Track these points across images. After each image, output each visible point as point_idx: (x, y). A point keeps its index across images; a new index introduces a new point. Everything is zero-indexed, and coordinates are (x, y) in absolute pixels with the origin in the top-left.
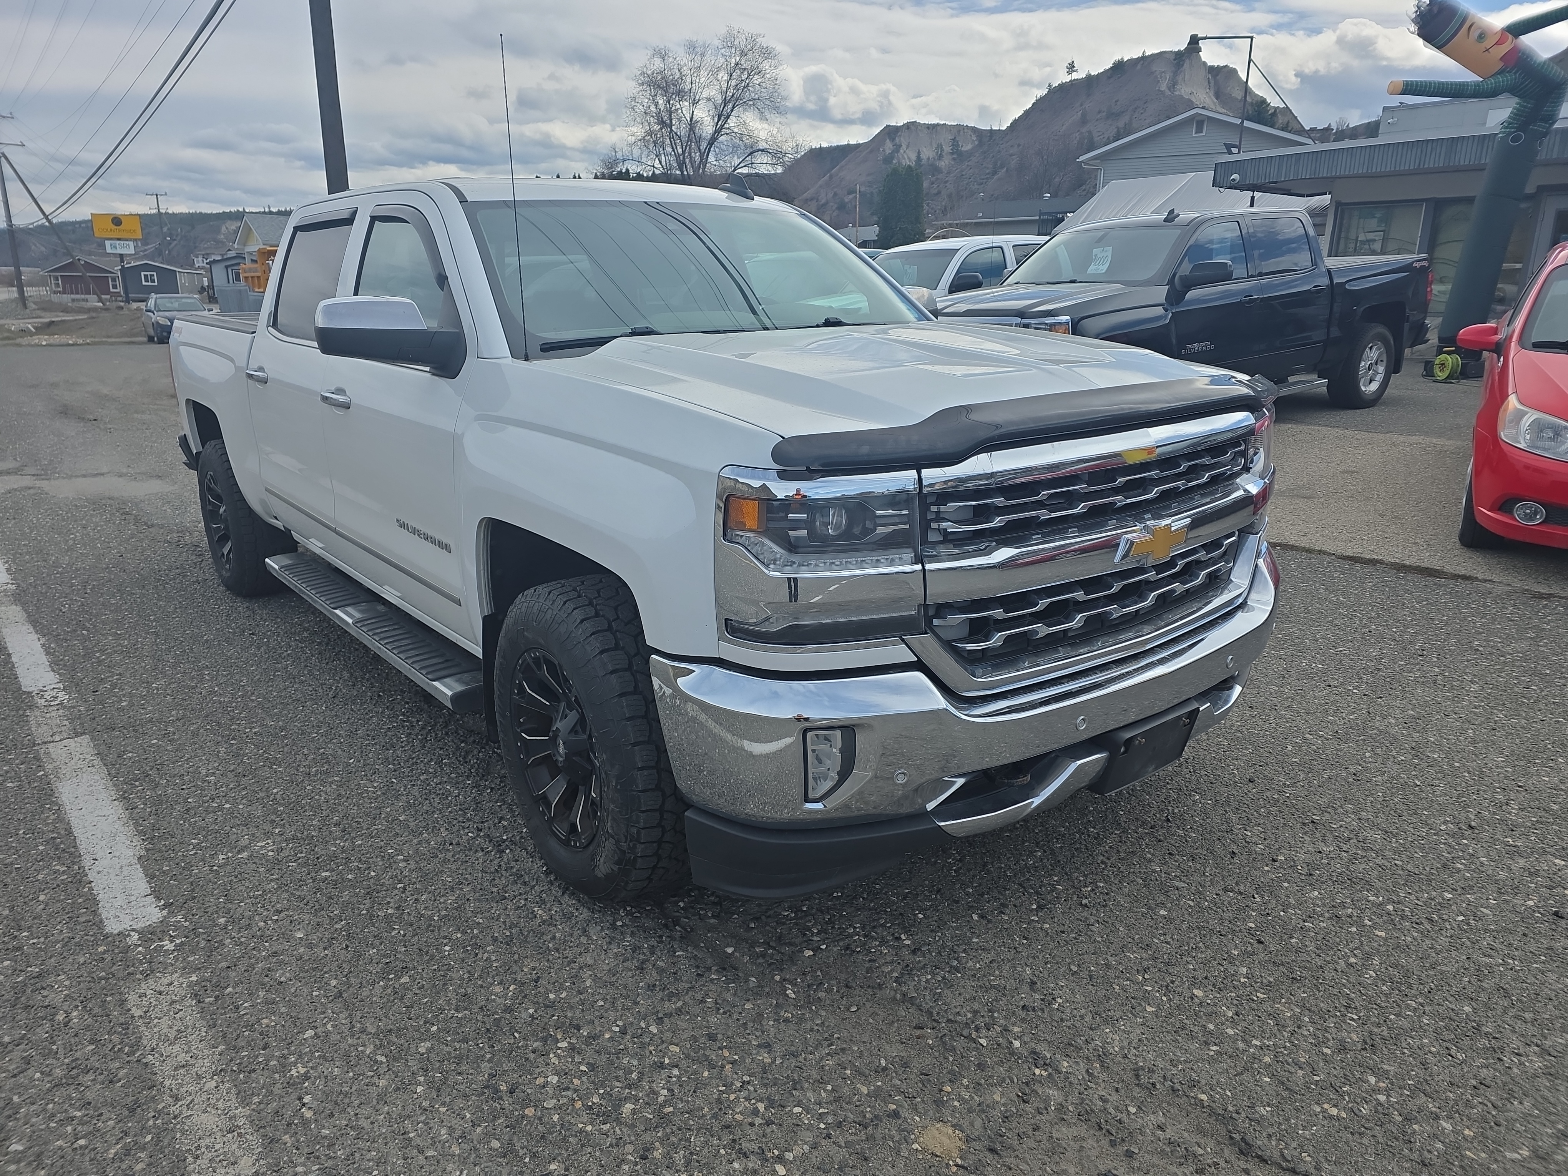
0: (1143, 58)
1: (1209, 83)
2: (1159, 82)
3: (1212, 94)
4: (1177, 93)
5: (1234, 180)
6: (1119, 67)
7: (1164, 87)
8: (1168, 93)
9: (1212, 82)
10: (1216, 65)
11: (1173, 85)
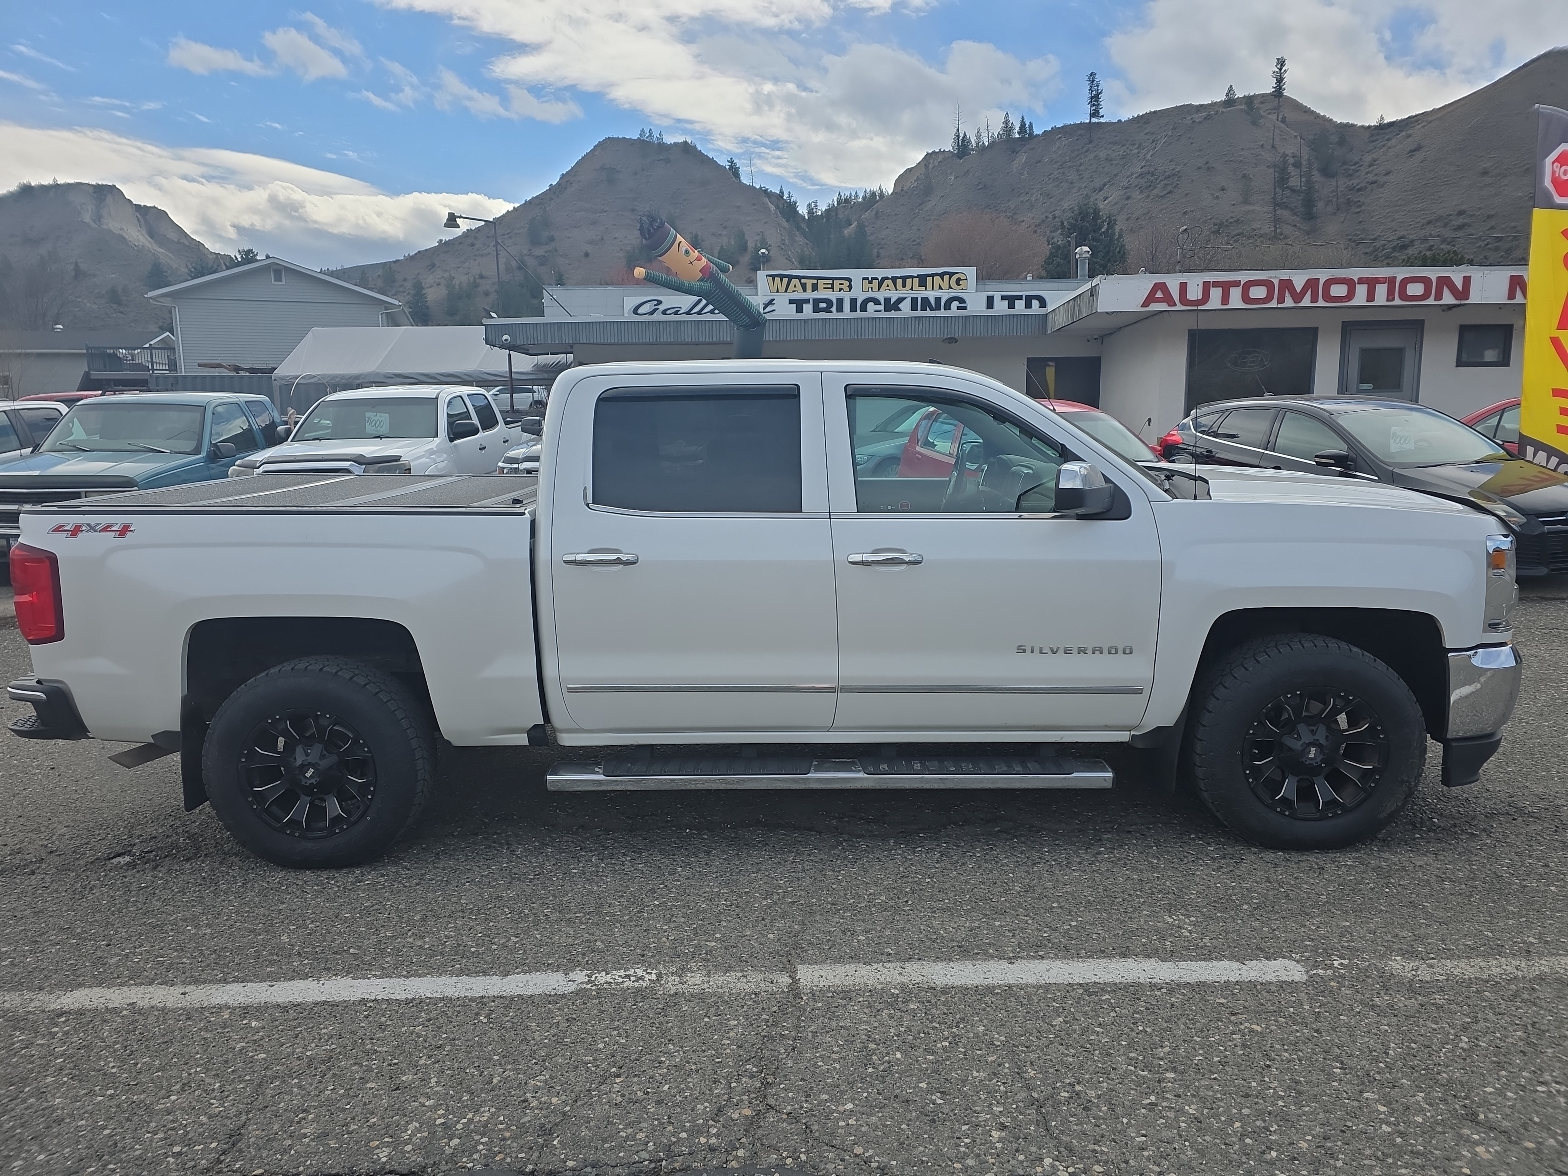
0: (56, 187)
1: (139, 221)
2: (80, 212)
3: (144, 232)
4: (105, 227)
5: (506, 340)
6: (27, 191)
7: (87, 218)
8: (93, 225)
9: (142, 220)
10: (142, 204)
11: (98, 218)
